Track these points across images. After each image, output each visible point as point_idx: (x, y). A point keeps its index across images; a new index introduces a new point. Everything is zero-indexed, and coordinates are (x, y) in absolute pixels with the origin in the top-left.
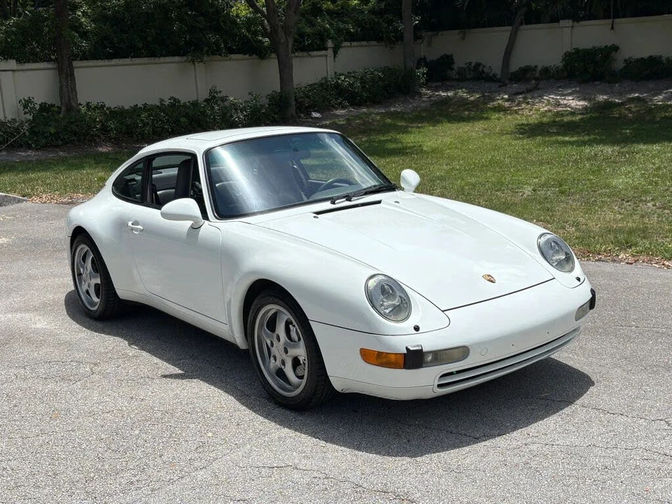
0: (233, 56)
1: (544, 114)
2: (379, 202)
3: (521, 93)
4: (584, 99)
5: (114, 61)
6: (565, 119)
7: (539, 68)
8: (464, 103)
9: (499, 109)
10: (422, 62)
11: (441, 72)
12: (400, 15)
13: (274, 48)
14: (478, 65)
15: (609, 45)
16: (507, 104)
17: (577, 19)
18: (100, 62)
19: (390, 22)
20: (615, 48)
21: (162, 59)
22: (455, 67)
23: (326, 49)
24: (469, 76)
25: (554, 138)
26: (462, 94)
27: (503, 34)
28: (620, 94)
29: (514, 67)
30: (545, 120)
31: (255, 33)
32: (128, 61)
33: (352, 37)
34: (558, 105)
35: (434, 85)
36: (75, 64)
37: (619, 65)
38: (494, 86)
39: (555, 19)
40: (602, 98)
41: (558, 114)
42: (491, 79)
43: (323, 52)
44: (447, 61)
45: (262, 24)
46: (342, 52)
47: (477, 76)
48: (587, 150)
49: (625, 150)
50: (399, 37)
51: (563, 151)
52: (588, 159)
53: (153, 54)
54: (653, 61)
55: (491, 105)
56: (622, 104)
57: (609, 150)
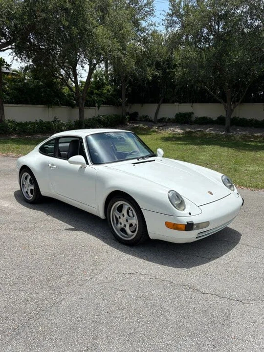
0: (63, 107)
1: (170, 134)
2: (154, 161)
3: (161, 126)
4: (182, 130)
5: (19, 105)
6: (177, 136)
7: (167, 119)
8: (142, 129)
9: (154, 131)
10: (128, 114)
11: (134, 118)
12: (121, 97)
13: (78, 105)
14: (146, 116)
15: (191, 112)
16: (157, 130)
17: (180, 102)
18: (14, 105)
19: (117, 99)
20: (193, 113)
21: (37, 106)
22: (139, 116)
23: (95, 106)
24: (143, 120)
25: (175, 142)
26: (141, 125)
27: (155, 106)
28: (194, 128)
29: (159, 117)
30: (170, 136)
31: (71, 99)
32: (24, 105)
33: (104, 103)
34: (174, 131)
35: (131, 122)
36: (4, 105)
37: (193, 119)
38: (152, 124)
39: (173, 102)
40: (188, 130)
41: (175, 134)
42: (151, 121)
43: (94, 108)
44: (136, 114)
45: (73, 96)
46: (100, 108)
47: (146, 120)
48: (188, 147)
49: (201, 147)
50: (121, 105)
51: (180, 146)
52: (190, 150)
53: (33, 104)
54: (204, 118)
55: (151, 130)
56: (195, 132)
57: (195, 147)
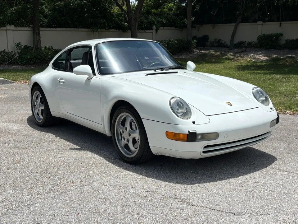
0: (112, 30)
1: (249, 62)
2: (177, 72)
3: (239, 53)
4: (267, 56)
5: (58, 29)
6: (258, 64)
7: (247, 42)
8: (212, 56)
9: (228, 59)
10: (194, 38)
11: (203, 42)
12: (185, 16)
13: (129, 28)
14: (220, 40)
15: (279, 33)
16: (232, 57)
17: (264, 21)
18: (52, 29)
19: (181, 19)
20: (281, 35)
21: (79, 29)
22: (209, 40)
23: (152, 29)
24: (215, 45)
25: (253, 71)
26: (212, 52)
27: (231, 26)
28: (283, 55)
29: (236, 41)
30: (249, 64)
31: (121, 20)
32: (64, 29)
33: (164, 25)
34: (255, 58)
35: (199, 48)
36: (41, 29)
37: (283, 42)
38: (227, 49)
39: (255, 21)
40: (275, 56)
41: (255, 62)
42: (226, 46)
43: (151, 31)
44: (206, 38)
45: (124, 17)
46: (159, 31)
47: (219, 45)
48: (268, 76)
49: (285, 77)
50: (185, 26)
51: (257, 76)
52: (269, 79)
53: (75, 27)
55: (225, 57)
56: (284, 59)
57: (278, 76)
